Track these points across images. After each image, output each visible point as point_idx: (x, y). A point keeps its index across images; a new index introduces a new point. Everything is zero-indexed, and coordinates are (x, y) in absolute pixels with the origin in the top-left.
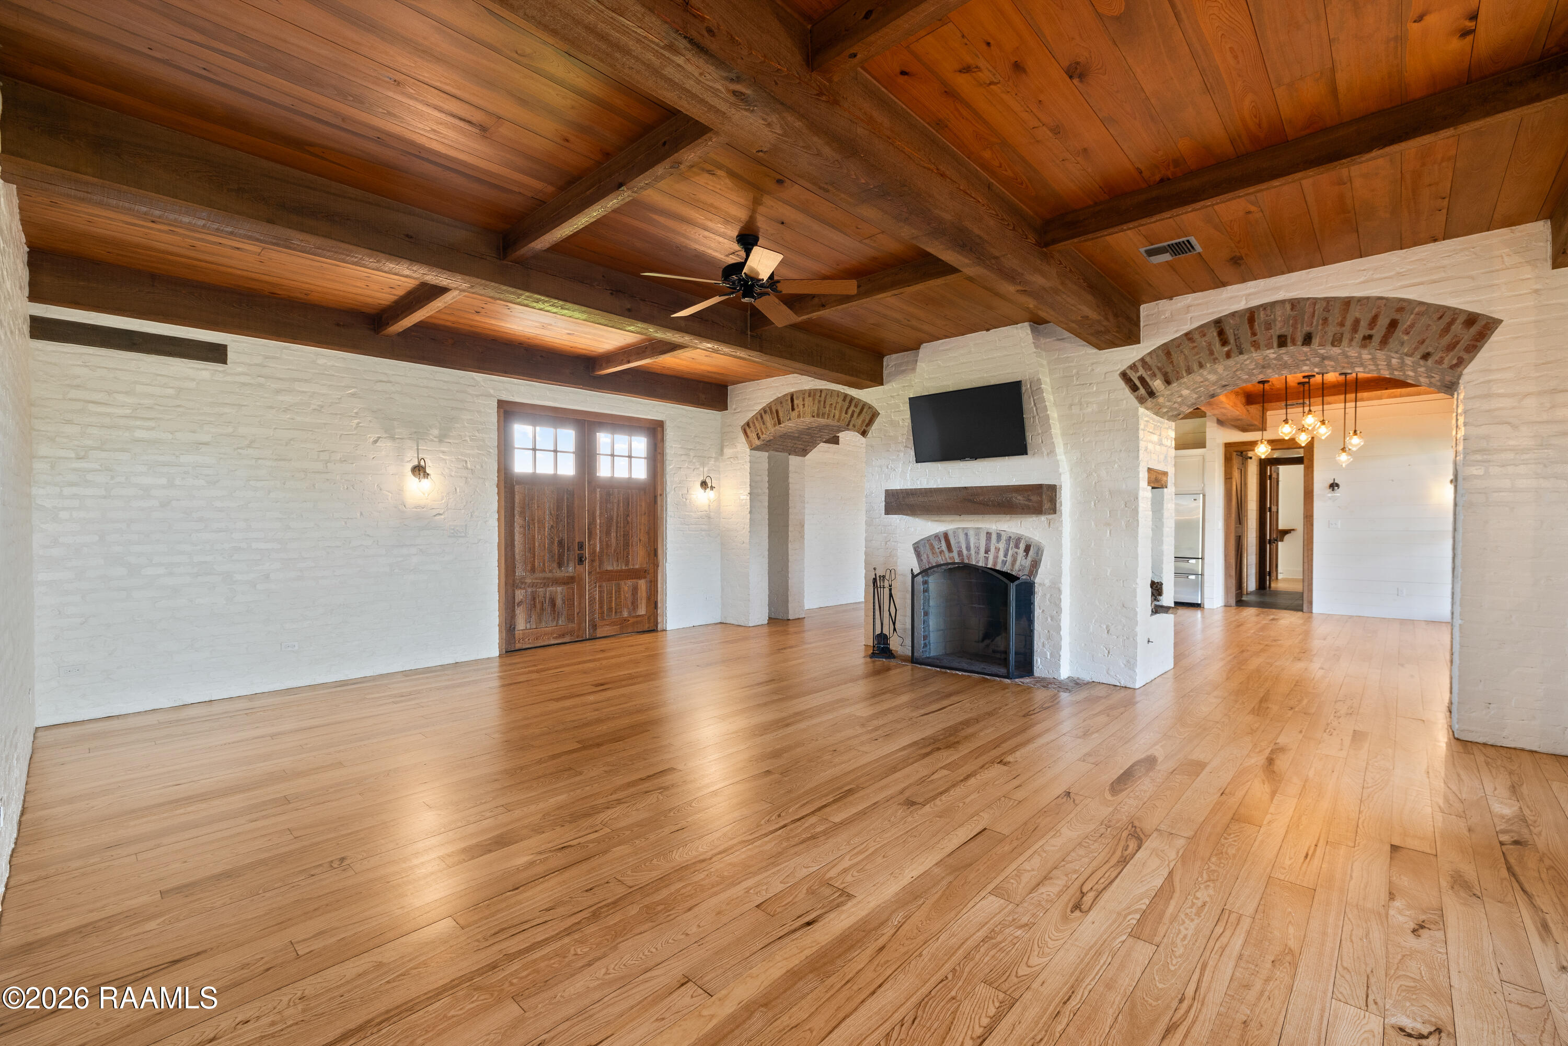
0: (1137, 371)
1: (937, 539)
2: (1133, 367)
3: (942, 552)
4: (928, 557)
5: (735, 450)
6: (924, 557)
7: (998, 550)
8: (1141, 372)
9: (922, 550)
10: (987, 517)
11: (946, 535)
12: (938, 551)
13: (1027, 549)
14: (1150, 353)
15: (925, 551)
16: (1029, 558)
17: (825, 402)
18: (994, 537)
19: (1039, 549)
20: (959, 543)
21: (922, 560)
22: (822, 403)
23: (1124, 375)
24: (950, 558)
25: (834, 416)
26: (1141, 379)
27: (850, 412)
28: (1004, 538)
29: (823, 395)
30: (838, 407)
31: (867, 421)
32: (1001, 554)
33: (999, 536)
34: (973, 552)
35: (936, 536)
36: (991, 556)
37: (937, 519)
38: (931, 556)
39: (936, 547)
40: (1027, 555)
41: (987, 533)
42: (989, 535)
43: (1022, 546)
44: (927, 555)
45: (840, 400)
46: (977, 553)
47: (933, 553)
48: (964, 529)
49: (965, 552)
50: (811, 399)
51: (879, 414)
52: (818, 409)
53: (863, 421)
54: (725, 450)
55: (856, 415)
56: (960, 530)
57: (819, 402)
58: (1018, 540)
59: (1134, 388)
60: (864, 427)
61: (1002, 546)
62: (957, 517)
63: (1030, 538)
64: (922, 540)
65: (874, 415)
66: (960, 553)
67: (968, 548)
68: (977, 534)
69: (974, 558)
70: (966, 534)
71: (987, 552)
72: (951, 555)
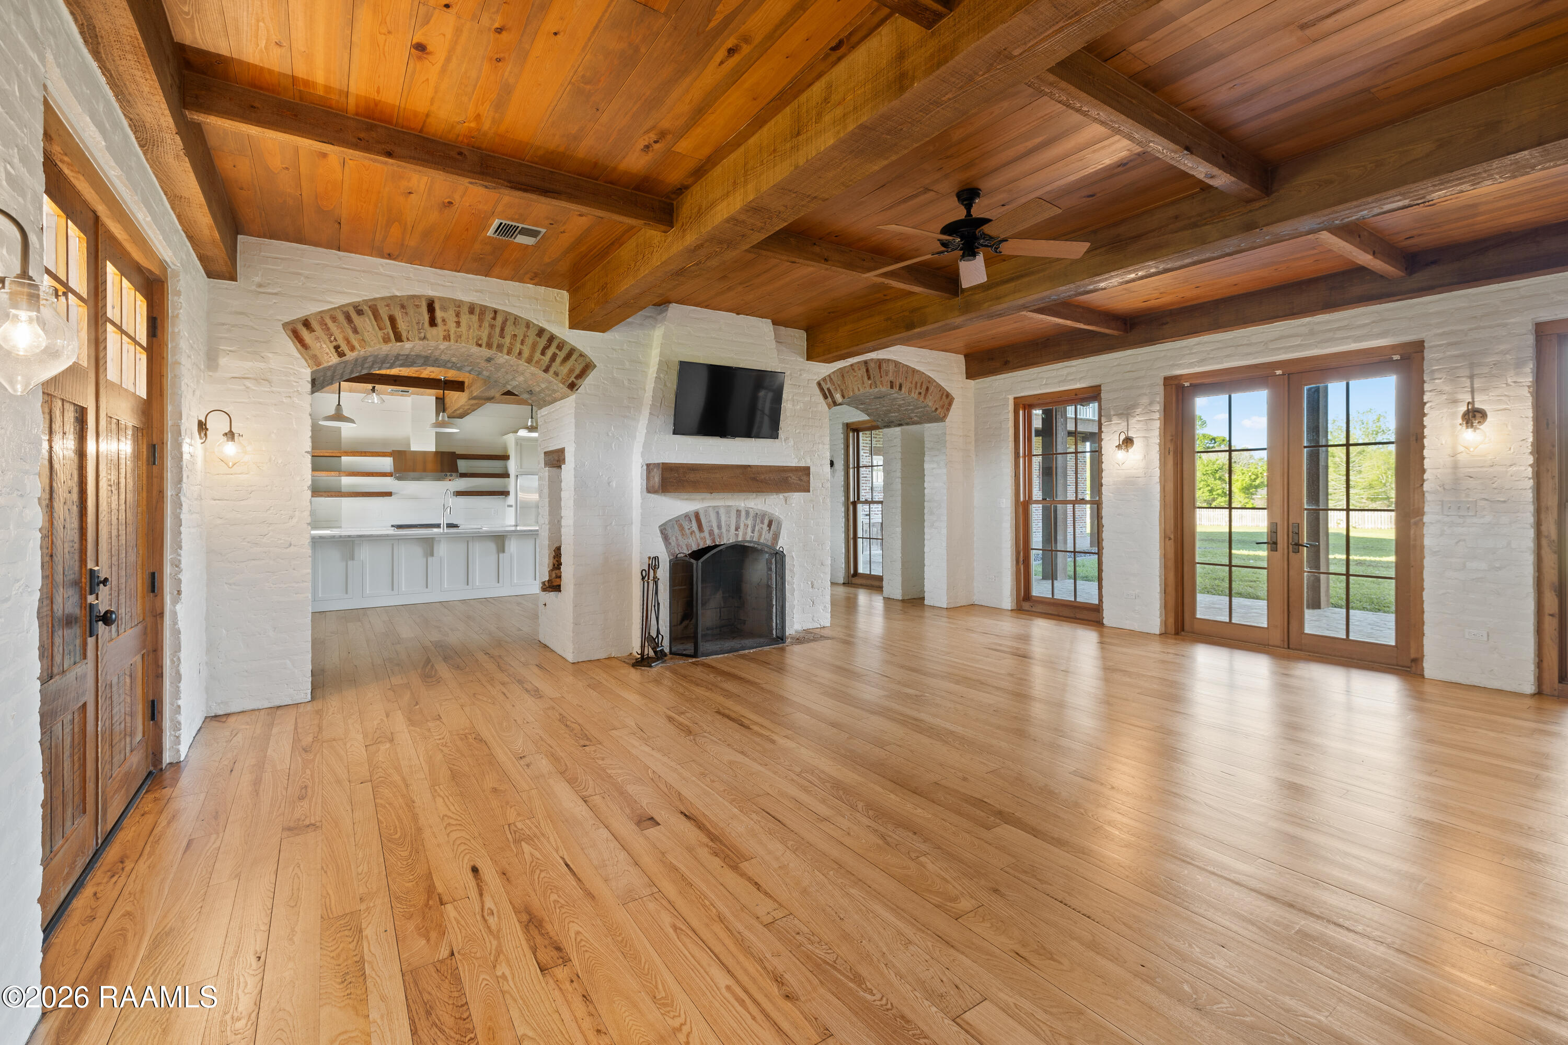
0: (826, 384)
1: (687, 519)
2: (824, 379)
3: (692, 533)
4: (677, 540)
5: (262, 365)
6: (673, 540)
7: (746, 526)
8: (829, 385)
9: (669, 532)
10: (736, 495)
11: (697, 515)
12: (688, 532)
13: (770, 525)
14: (833, 373)
15: (674, 534)
16: (771, 532)
17: (502, 330)
18: (743, 514)
19: (779, 523)
20: (710, 521)
21: (670, 544)
22: (498, 330)
23: (819, 384)
24: (701, 539)
25: (520, 353)
26: (829, 390)
27: (549, 353)
28: (752, 514)
29: (500, 319)
30: (529, 341)
31: (577, 372)
32: (749, 530)
33: (747, 513)
34: (724, 530)
35: (687, 516)
36: (741, 533)
37: (686, 497)
38: (680, 538)
39: (686, 527)
40: (770, 529)
41: (737, 511)
42: (738, 511)
43: (766, 522)
44: (676, 537)
45: (532, 334)
46: (728, 531)
47: (683, 535)
48: (714, 507)
49: (716, 531)
50: (475, 318)
51: (595, 366)
52: (490, 336)
53: (571, 371)
54: (223, 361)
55: (559, 360)
56: (710, 509)
57: (492, 327)
58: (764, 515)
59: (825, 397)
60: (572, 379)
61: (750, 522)
62: (708, 496)
63: (772, 514)
64: (670, 521)
65: (588, 367)
66: (711, 533)
67: (719, 527)
68: (728, 513)
69: (725, 536)
70: (718, 513)
71: (737, 529)
72: (702, 535)
